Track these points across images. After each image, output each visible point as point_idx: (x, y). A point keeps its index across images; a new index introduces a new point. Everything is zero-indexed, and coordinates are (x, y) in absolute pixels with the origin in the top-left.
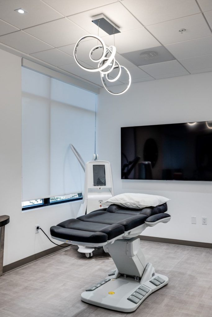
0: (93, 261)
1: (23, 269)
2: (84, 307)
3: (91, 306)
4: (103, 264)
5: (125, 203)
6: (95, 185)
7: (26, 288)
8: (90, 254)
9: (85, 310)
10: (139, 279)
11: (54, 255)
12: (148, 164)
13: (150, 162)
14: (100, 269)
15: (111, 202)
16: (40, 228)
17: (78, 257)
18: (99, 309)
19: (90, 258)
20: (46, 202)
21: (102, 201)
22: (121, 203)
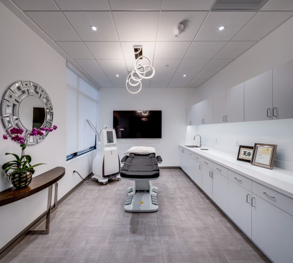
0: (108, 185)
1: (69, 200)
2: (130, 215)
3: (134, 213)
4: (116, 187)
5: (139, 152)
6: (108, 143)
7: (83, 213)
8: (106, 182)
9: (133, 217)
10: (148, 191)
11: (82, 187)
12: (123, 130)
13: (123, 129)
14: (118, 190)
15: (130, 152)
16: (76, 172)
17: (98, 185)
18: (140, 214)
19: (106, 184)
20: (75, 155)
21: (112, 151)
22: (136, 152)
